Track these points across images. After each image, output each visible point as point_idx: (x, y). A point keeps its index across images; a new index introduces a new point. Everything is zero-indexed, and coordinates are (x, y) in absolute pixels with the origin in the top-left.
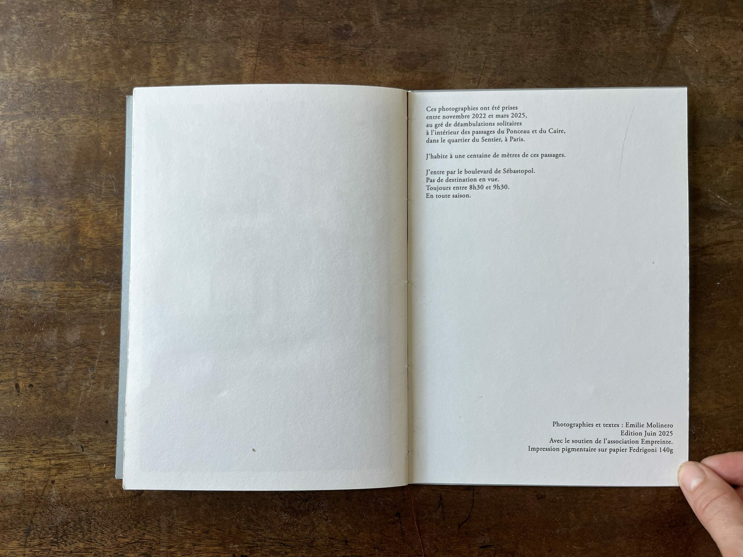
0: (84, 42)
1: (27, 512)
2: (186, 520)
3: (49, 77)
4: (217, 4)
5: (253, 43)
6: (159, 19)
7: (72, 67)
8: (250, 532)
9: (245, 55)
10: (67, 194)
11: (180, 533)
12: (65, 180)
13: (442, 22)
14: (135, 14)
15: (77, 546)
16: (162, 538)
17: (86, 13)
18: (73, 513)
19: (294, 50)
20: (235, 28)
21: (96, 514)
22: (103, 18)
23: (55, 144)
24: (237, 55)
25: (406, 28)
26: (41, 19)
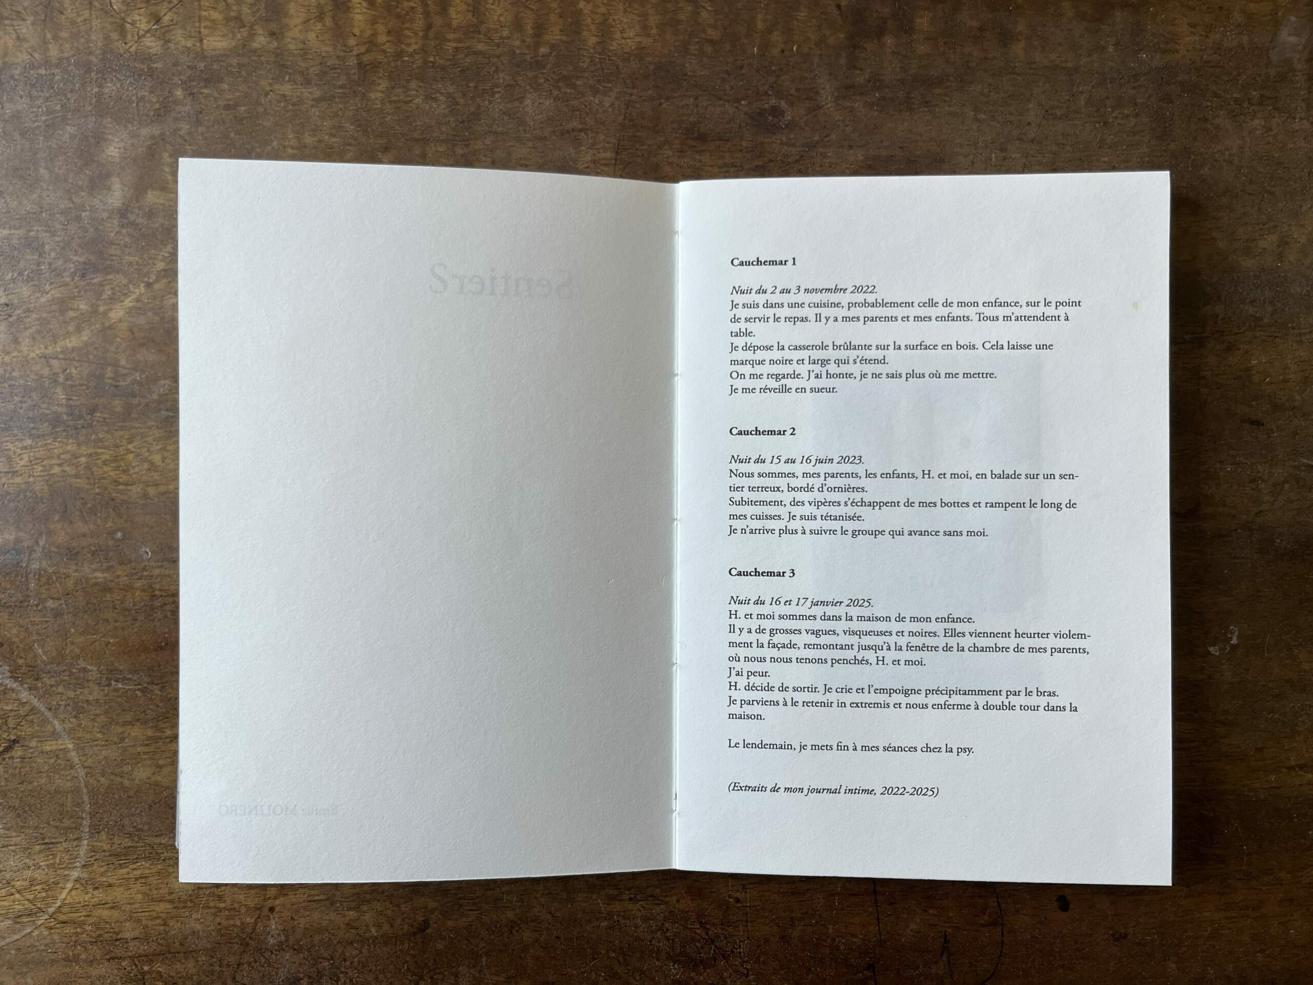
0: (309, 140)
1: (225, 962)
2: (504, 975)
4: (545, 71)
9: (594, 162)
13: (945, 101)
17: (310, 86)
19: (682, 152)
20: (577, 113)
24: (581, 163)
25: (881, 112)
26: (229, 97)
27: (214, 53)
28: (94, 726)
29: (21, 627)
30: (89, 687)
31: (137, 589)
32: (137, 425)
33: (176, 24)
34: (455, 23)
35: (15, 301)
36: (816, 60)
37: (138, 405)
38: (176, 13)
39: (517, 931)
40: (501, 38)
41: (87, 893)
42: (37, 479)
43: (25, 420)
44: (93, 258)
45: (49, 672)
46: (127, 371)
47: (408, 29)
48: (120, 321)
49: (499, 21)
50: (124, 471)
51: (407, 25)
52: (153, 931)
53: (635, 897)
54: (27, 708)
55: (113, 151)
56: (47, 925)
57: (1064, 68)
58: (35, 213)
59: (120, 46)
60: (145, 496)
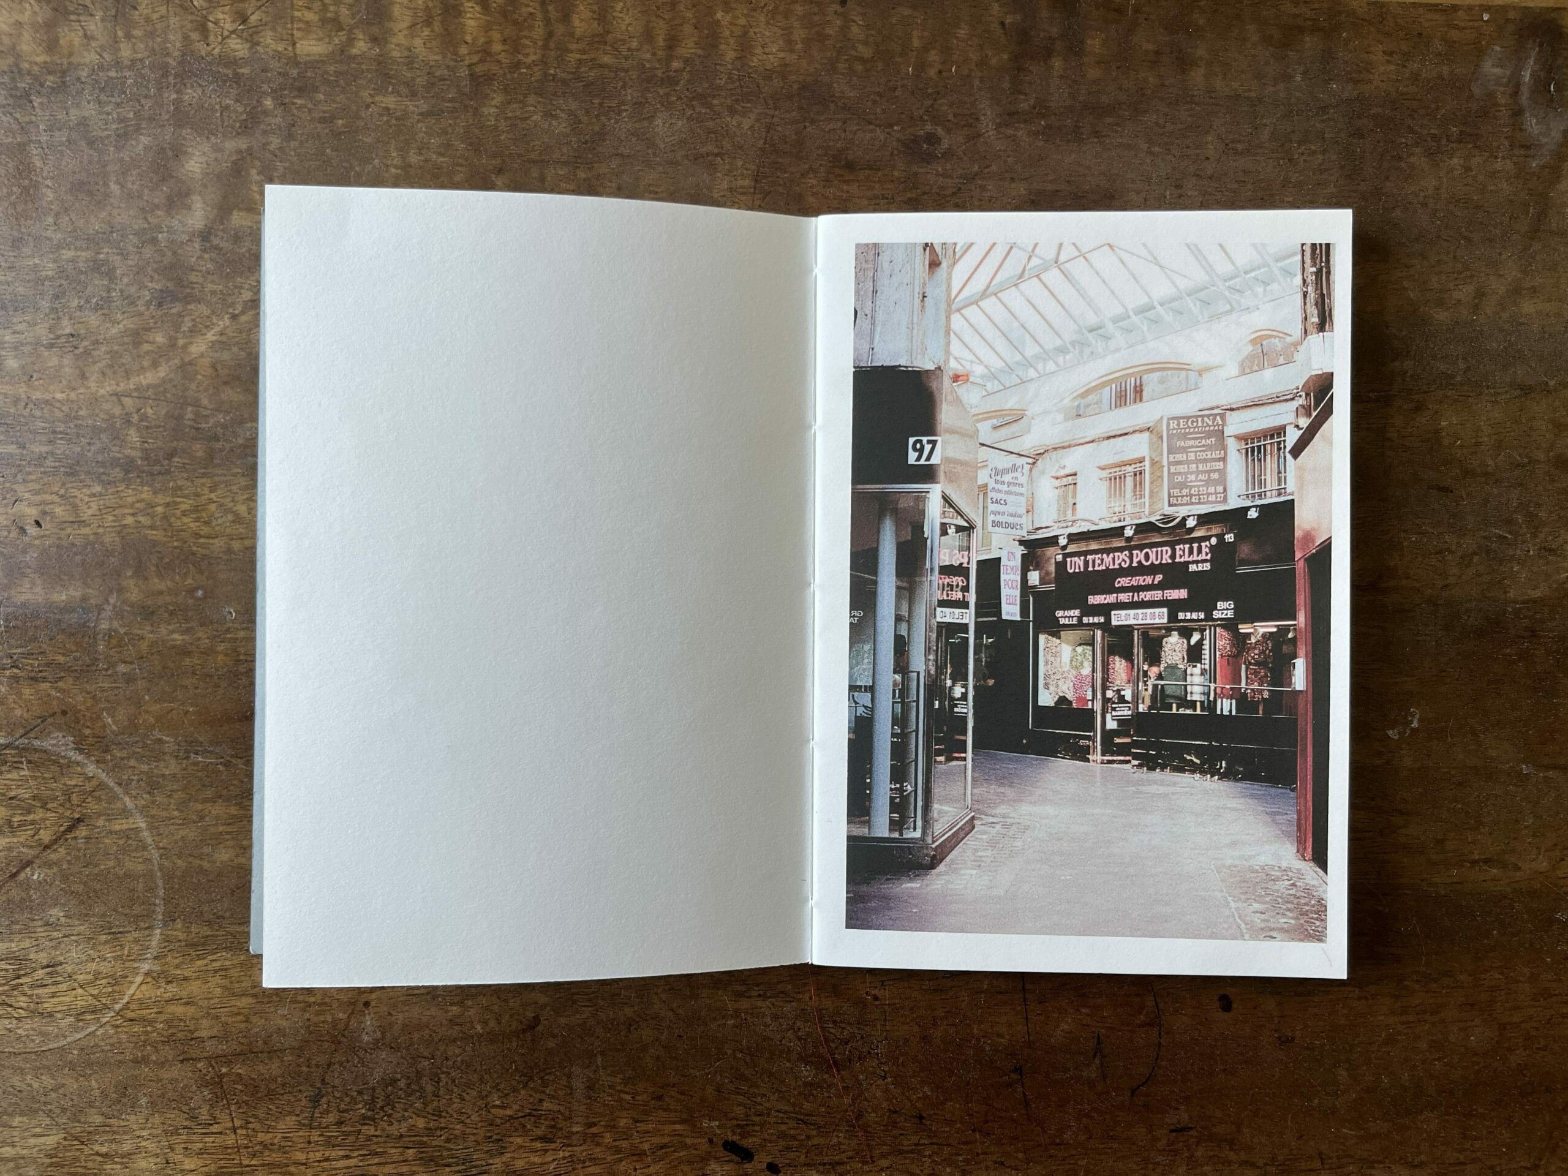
0: (414, 158)
2: (621, 1076)
4: (678, 88)
5: (748, 166)
6: (563, 115)
8: (741, 1098)
9: (731, 190)
11: (610, 1099)
14: (515, 106)
15: (413, 1123)
16: (575, 1108)
17: (416, 98)
18: (406, 1063)
19: (827, 181)
21: (450, 1063)
22: (452, 112)
24: (716, 191)
25: (1046, 141)
26: (325, 108)
27: (308, 58)
28: (170, 803)
29: (88, 693)
30: (165, 761)
31: (219, 653)
32: (220, 472)
33: (265, 25)
34: (578, 32)
35: (83, 332)
36: (977, 83)
37: (221, 450)
38: (265, 12)
39: (636, 1029)
40: (629, 50)
41: (159, 987)
42: (108, 529)
43: (94, 464)
44: (171, 286)
45: (120, 743)
46: (209, 412)
47: (526, 37)
48: (202, 355)
49: (627, 30)
50: (206, 523)
51: (524, 33)
52: (233, 1029)
53: (765, 994)
54: (94, 783)
55: (194, 165)
56: (114, 1023)
57: (1248, 98)
58: (105, 233)
59: (202, 49)
60: (229, 551)
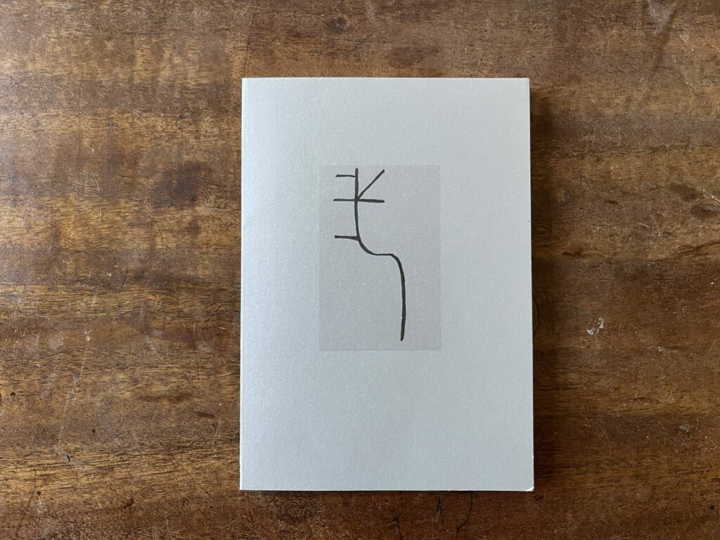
1: (12, 525)
2: (179, 530)
3: (27, 70)
5: (244, 36)
6: (143, 9)
7: (51, 59)
9: (234, 48)
10: (47, 193)
12: (45, 178)
13: (438, 17)
14: (118, 4)
18: (61, 525)
20: (224, 19)
21: (85, 525)
22: (84, 8)
23: (34, 141)
24: (227, 49)
25: (401, 22)
26: (18, 9)
39: (187, 504)
